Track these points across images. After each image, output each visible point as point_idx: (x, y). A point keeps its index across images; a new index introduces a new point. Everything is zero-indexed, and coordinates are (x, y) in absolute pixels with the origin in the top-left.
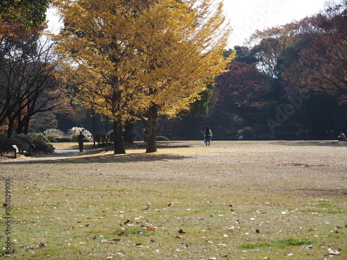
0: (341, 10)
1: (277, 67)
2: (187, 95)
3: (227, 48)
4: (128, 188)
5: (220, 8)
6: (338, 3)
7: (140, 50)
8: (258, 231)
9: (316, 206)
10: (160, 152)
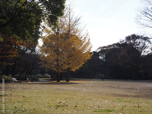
0: (124, 42)
1: (105, 58)
2: (79, 65)
3: (91, 52)
4: (60, 92)
5: (89, 40)
6: (123, 40)
7: (65, 52)
8: (99, 107)
9: (116, 99)
10: (70, 82)
